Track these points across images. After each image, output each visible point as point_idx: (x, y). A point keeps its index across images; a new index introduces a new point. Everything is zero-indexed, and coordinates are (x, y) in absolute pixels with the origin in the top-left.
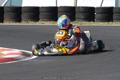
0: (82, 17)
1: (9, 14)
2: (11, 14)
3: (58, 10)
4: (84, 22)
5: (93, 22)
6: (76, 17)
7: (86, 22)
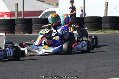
0: (108, 27)
1: (37, 25)
2: (39, 25)
3: (85, 21)
4: (109, 31)
5: (118, 31)
6: (102, 27)
7: (111, 31)
